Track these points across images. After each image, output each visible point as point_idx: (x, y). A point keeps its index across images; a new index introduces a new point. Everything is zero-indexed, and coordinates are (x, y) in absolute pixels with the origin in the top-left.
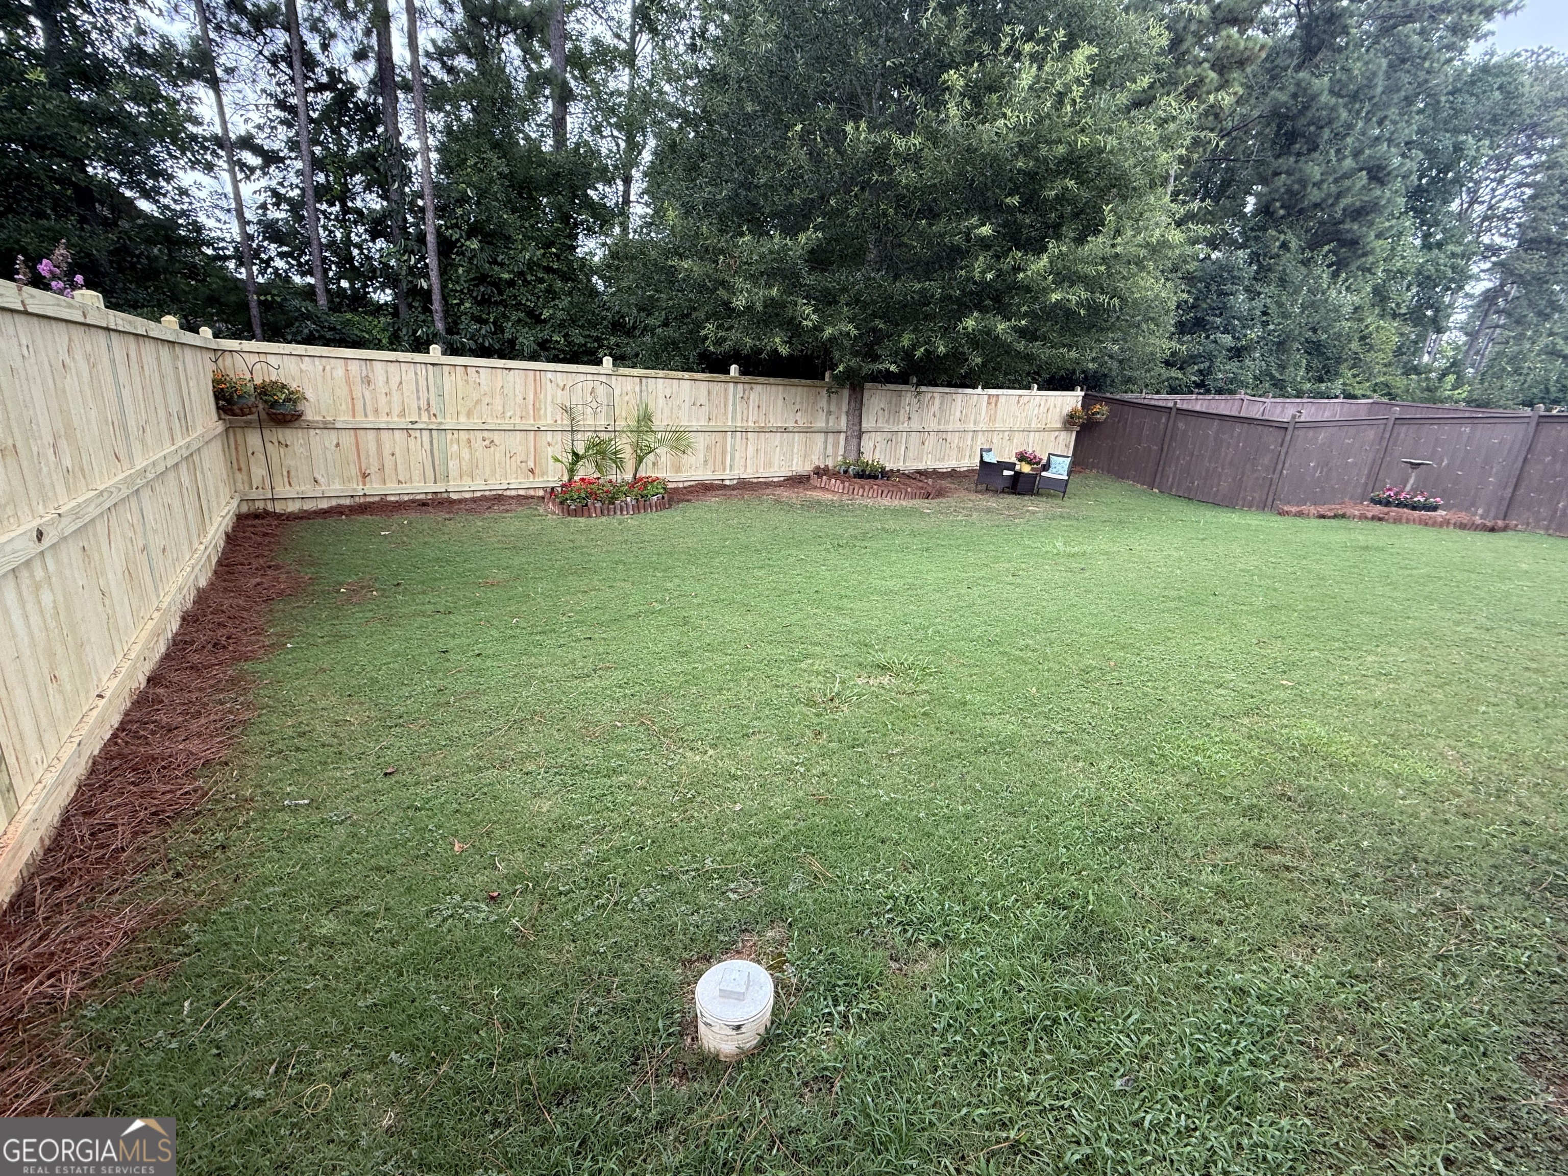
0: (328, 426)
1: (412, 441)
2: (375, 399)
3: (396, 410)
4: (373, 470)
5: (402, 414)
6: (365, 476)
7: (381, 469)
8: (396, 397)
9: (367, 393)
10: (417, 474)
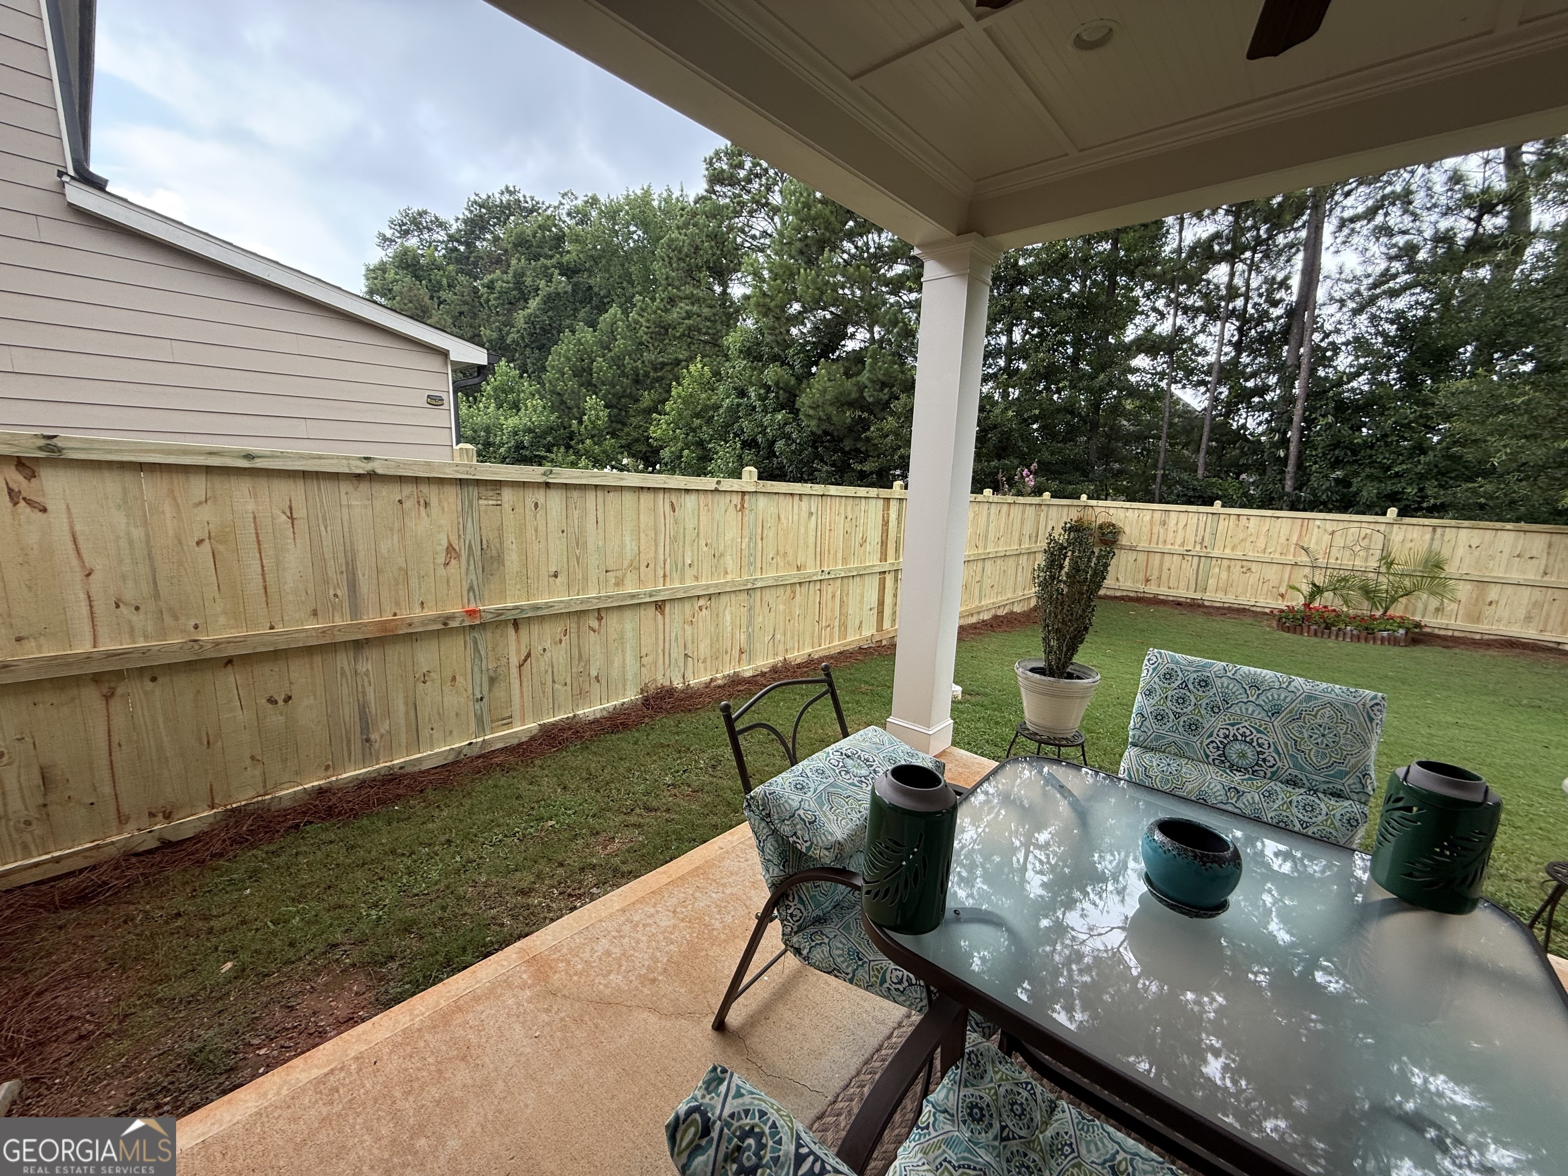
0: (1132, 549)
1: (1184, 562)
2: (1166, 534)
3: (1179, 541)
4: (1154, 577)
5: (1182, 544)
6: (1147, 580)
7: (1159, 578)
8: (1180, 534)
9: (1161, 531)
10: (1183, 584)
